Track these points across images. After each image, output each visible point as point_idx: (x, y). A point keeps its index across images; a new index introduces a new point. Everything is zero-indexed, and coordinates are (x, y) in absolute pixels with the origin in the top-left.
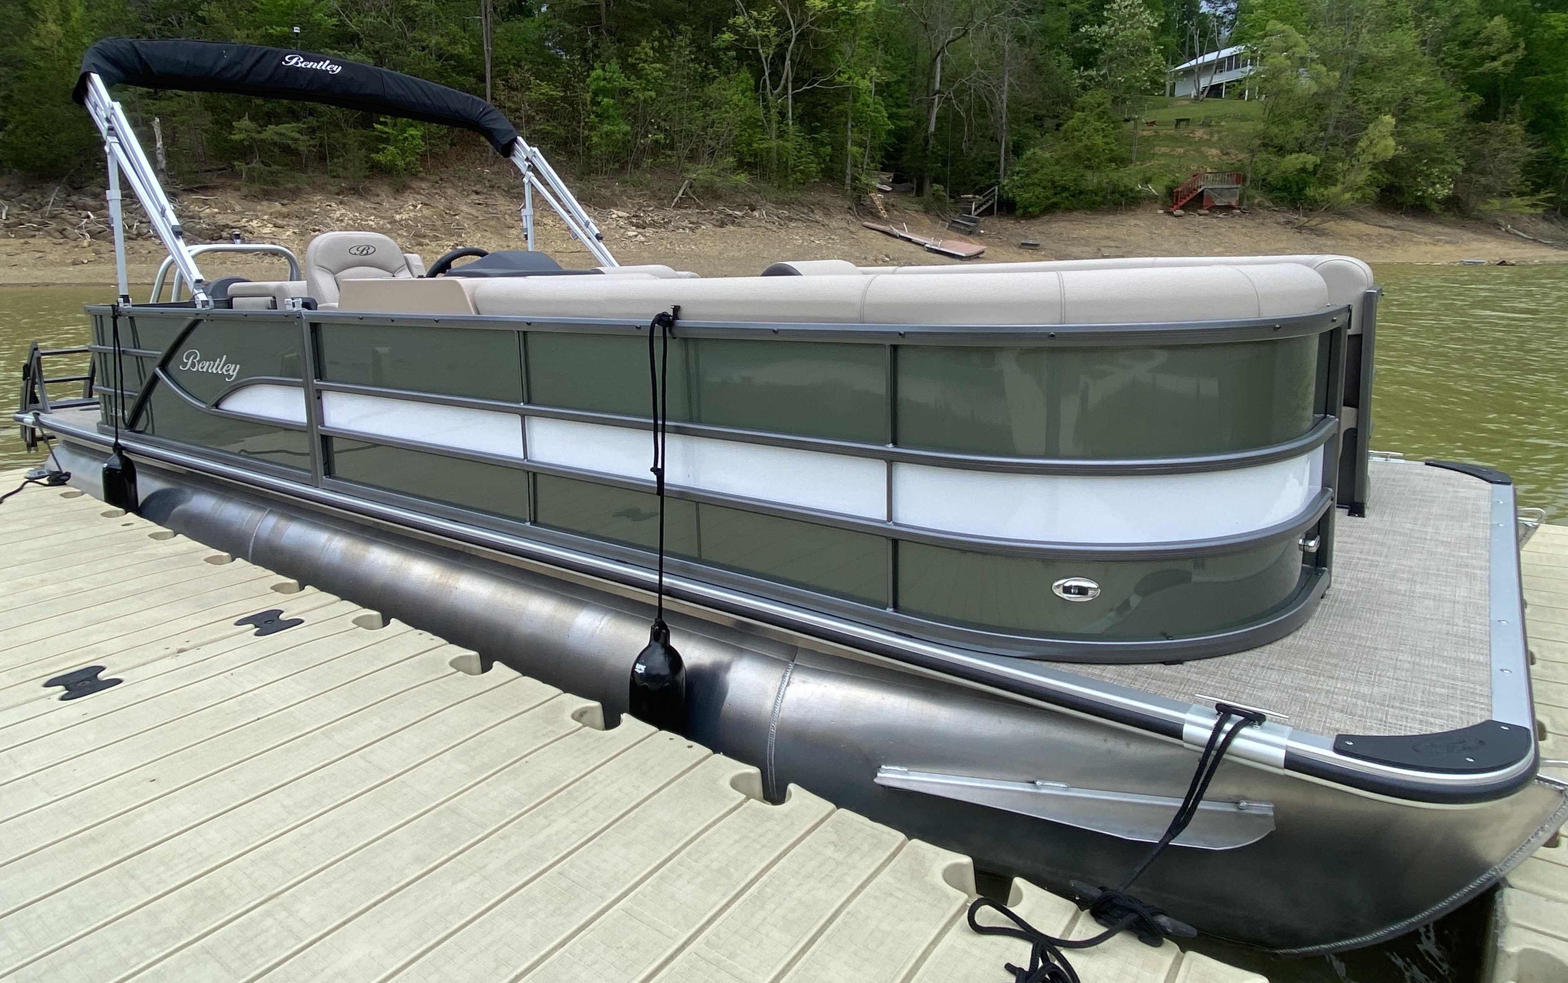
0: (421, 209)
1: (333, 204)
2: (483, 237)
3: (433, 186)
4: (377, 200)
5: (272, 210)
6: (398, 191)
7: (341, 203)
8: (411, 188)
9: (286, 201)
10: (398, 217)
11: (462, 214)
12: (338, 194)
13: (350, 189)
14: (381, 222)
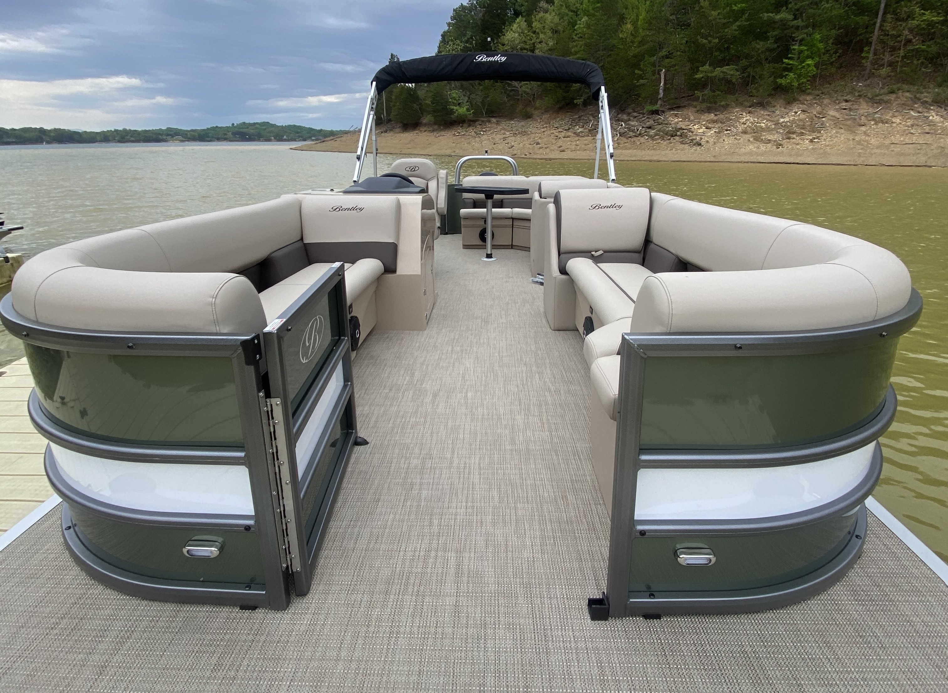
0: (799, 115)
1: (744, 114)
2: (837, 132)
3: (815, 99)
4: (773, 109)
5: (708, 119)
6: (789, 103)
7: (749, 113)
8: (798, 100)
9: (718, 113)
10: (782, 120)
11: (828, 117)
12: (750, 107)
13: (758, 103)
14: (769, 124)
